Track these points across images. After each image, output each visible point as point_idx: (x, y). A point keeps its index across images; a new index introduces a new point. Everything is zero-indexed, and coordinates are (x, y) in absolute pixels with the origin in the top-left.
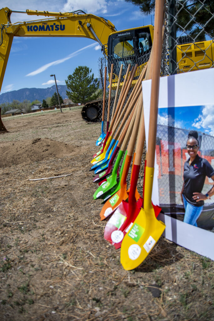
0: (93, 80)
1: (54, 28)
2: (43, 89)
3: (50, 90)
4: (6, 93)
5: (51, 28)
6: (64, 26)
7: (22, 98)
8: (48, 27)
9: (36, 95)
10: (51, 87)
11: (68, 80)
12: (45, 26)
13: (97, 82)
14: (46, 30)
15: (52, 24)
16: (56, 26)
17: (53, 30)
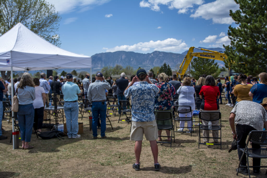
0: (214, 64)
1: (211, 56)
2: (142, 54)
3: (150, 56)
4: (100, 54)
5: (209, 56)
6: (214, 56)
7: (116, 61)
8: (208, 56)
9: (132, 60)
10: (152, 53)
11: (193, 61)
12: (207, 55)
13: (217, 66)
14: (207, 57)
15: (210, 55)
16: (212, 56)
17: (210, 57)
